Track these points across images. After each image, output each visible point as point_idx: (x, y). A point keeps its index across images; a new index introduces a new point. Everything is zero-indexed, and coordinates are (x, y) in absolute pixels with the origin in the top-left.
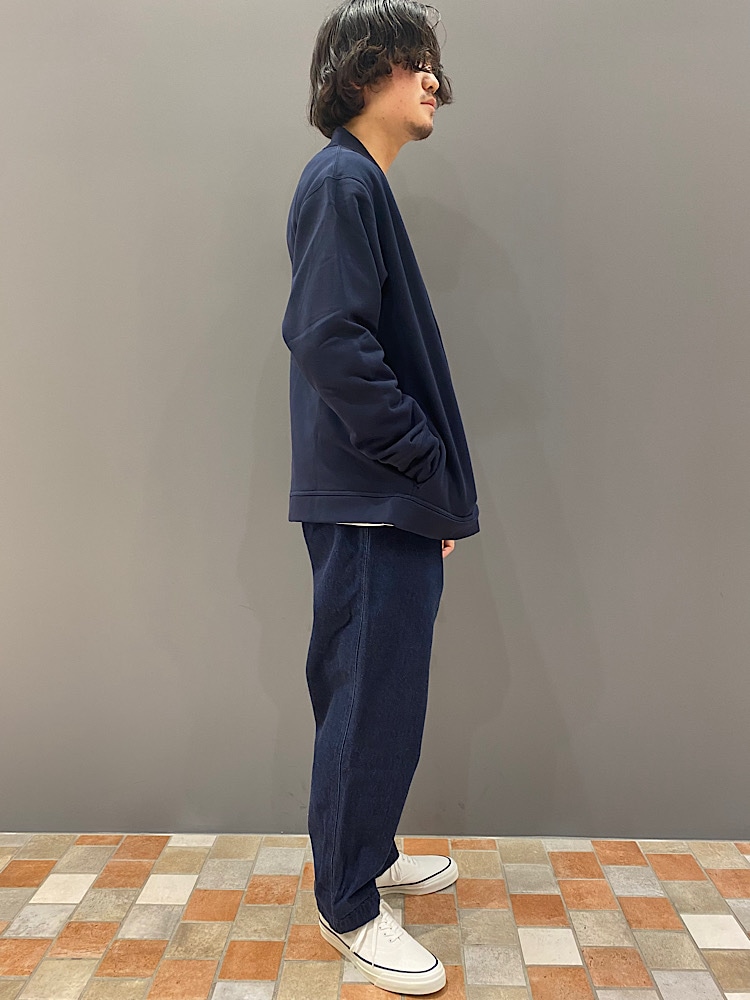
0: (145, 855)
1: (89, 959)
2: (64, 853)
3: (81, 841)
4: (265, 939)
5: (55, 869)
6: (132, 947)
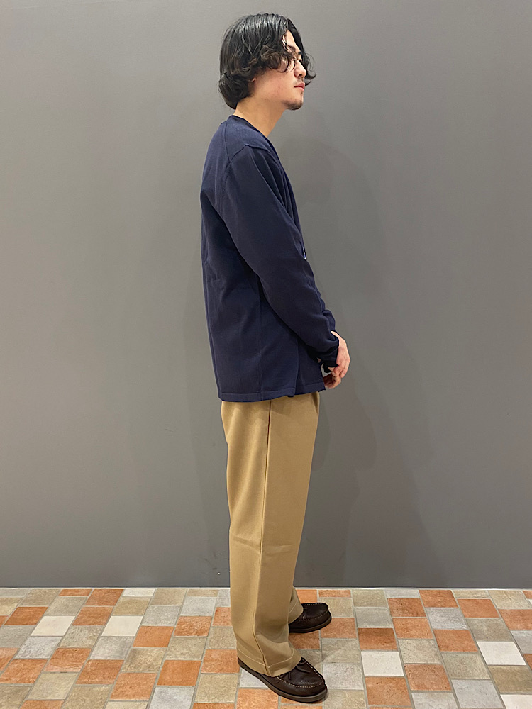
0: (107, 603)
1: (71, 673)
2: (53, 601)
3: (63, 593)
4: (189, 659)
5: (47, 613)
6: (99, 665)
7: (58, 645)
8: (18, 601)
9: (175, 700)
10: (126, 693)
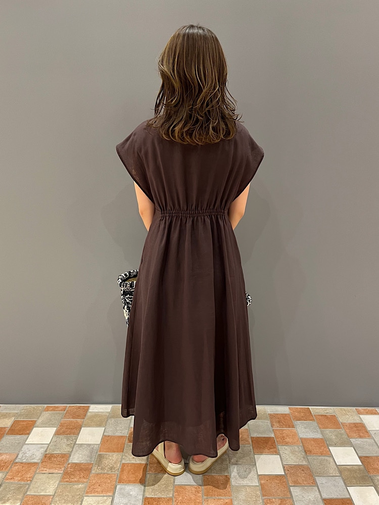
0: (78, 417)
1: (57, 473)
2: (40, 416)
3: (47, 409)
4: (138, 462)
5: (36, 425)
6: (76, 467)
7: (46, 451)
8: (15, 415)
9: (131, 495)
10: (97, 490)
